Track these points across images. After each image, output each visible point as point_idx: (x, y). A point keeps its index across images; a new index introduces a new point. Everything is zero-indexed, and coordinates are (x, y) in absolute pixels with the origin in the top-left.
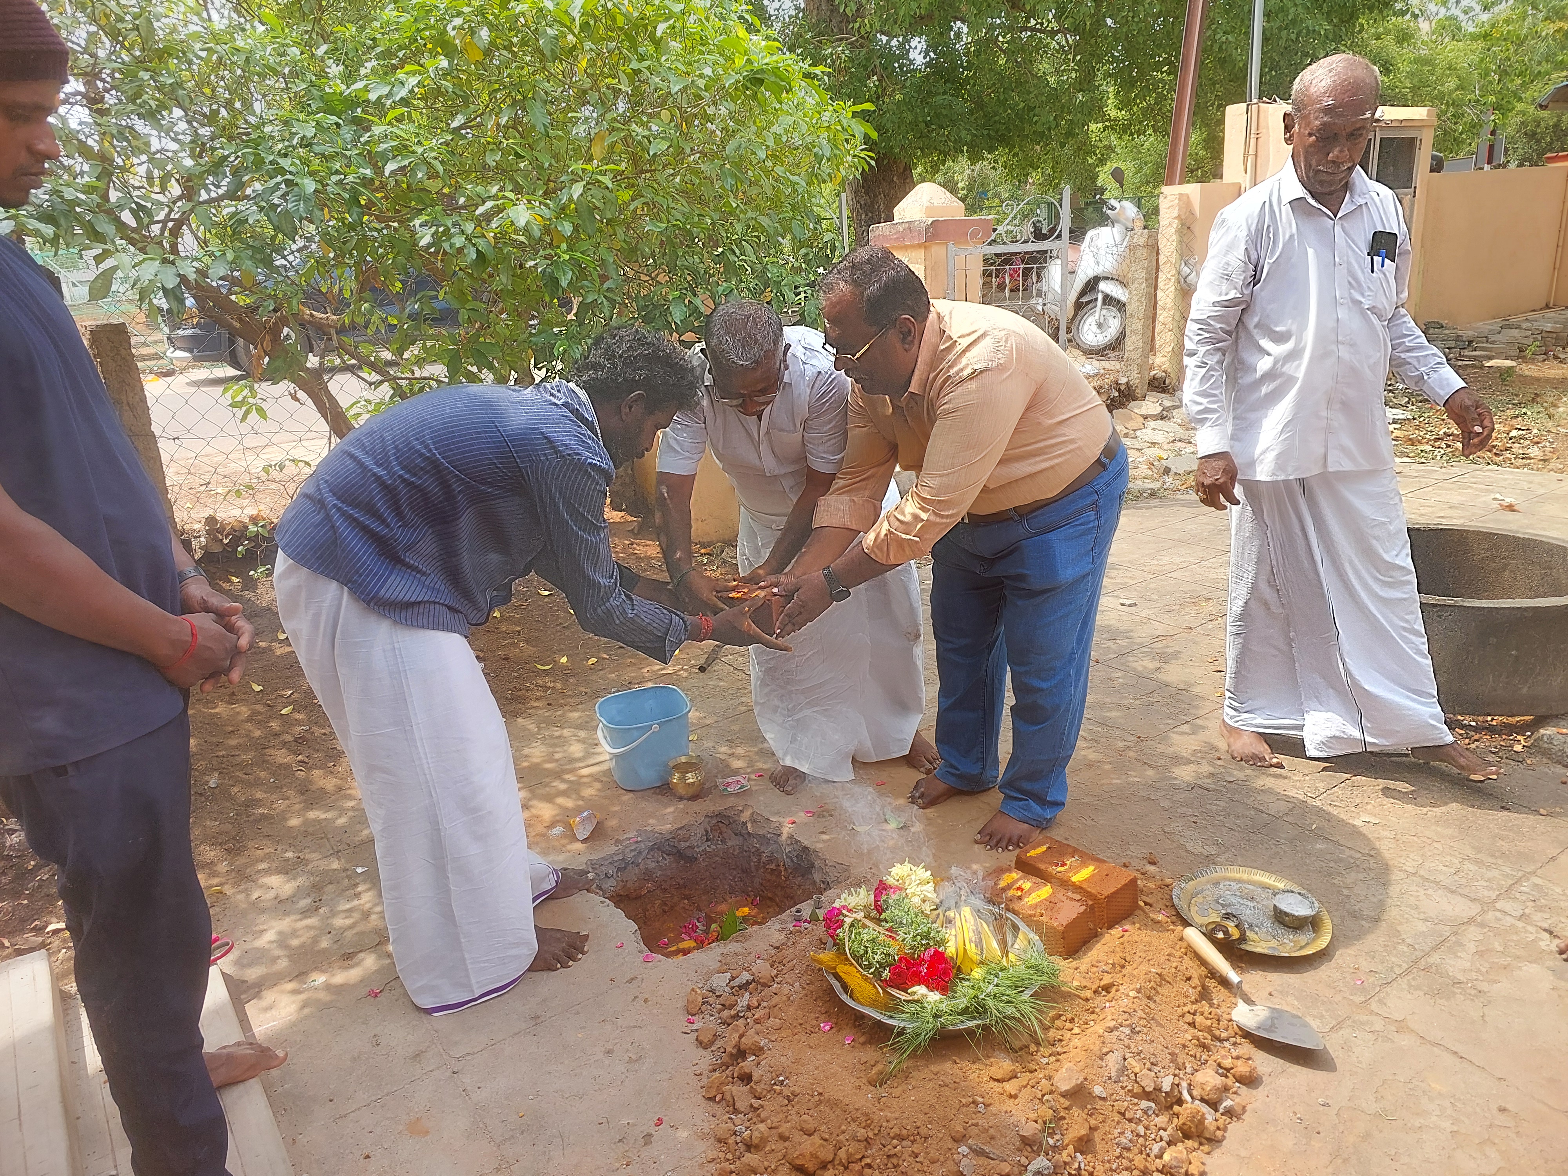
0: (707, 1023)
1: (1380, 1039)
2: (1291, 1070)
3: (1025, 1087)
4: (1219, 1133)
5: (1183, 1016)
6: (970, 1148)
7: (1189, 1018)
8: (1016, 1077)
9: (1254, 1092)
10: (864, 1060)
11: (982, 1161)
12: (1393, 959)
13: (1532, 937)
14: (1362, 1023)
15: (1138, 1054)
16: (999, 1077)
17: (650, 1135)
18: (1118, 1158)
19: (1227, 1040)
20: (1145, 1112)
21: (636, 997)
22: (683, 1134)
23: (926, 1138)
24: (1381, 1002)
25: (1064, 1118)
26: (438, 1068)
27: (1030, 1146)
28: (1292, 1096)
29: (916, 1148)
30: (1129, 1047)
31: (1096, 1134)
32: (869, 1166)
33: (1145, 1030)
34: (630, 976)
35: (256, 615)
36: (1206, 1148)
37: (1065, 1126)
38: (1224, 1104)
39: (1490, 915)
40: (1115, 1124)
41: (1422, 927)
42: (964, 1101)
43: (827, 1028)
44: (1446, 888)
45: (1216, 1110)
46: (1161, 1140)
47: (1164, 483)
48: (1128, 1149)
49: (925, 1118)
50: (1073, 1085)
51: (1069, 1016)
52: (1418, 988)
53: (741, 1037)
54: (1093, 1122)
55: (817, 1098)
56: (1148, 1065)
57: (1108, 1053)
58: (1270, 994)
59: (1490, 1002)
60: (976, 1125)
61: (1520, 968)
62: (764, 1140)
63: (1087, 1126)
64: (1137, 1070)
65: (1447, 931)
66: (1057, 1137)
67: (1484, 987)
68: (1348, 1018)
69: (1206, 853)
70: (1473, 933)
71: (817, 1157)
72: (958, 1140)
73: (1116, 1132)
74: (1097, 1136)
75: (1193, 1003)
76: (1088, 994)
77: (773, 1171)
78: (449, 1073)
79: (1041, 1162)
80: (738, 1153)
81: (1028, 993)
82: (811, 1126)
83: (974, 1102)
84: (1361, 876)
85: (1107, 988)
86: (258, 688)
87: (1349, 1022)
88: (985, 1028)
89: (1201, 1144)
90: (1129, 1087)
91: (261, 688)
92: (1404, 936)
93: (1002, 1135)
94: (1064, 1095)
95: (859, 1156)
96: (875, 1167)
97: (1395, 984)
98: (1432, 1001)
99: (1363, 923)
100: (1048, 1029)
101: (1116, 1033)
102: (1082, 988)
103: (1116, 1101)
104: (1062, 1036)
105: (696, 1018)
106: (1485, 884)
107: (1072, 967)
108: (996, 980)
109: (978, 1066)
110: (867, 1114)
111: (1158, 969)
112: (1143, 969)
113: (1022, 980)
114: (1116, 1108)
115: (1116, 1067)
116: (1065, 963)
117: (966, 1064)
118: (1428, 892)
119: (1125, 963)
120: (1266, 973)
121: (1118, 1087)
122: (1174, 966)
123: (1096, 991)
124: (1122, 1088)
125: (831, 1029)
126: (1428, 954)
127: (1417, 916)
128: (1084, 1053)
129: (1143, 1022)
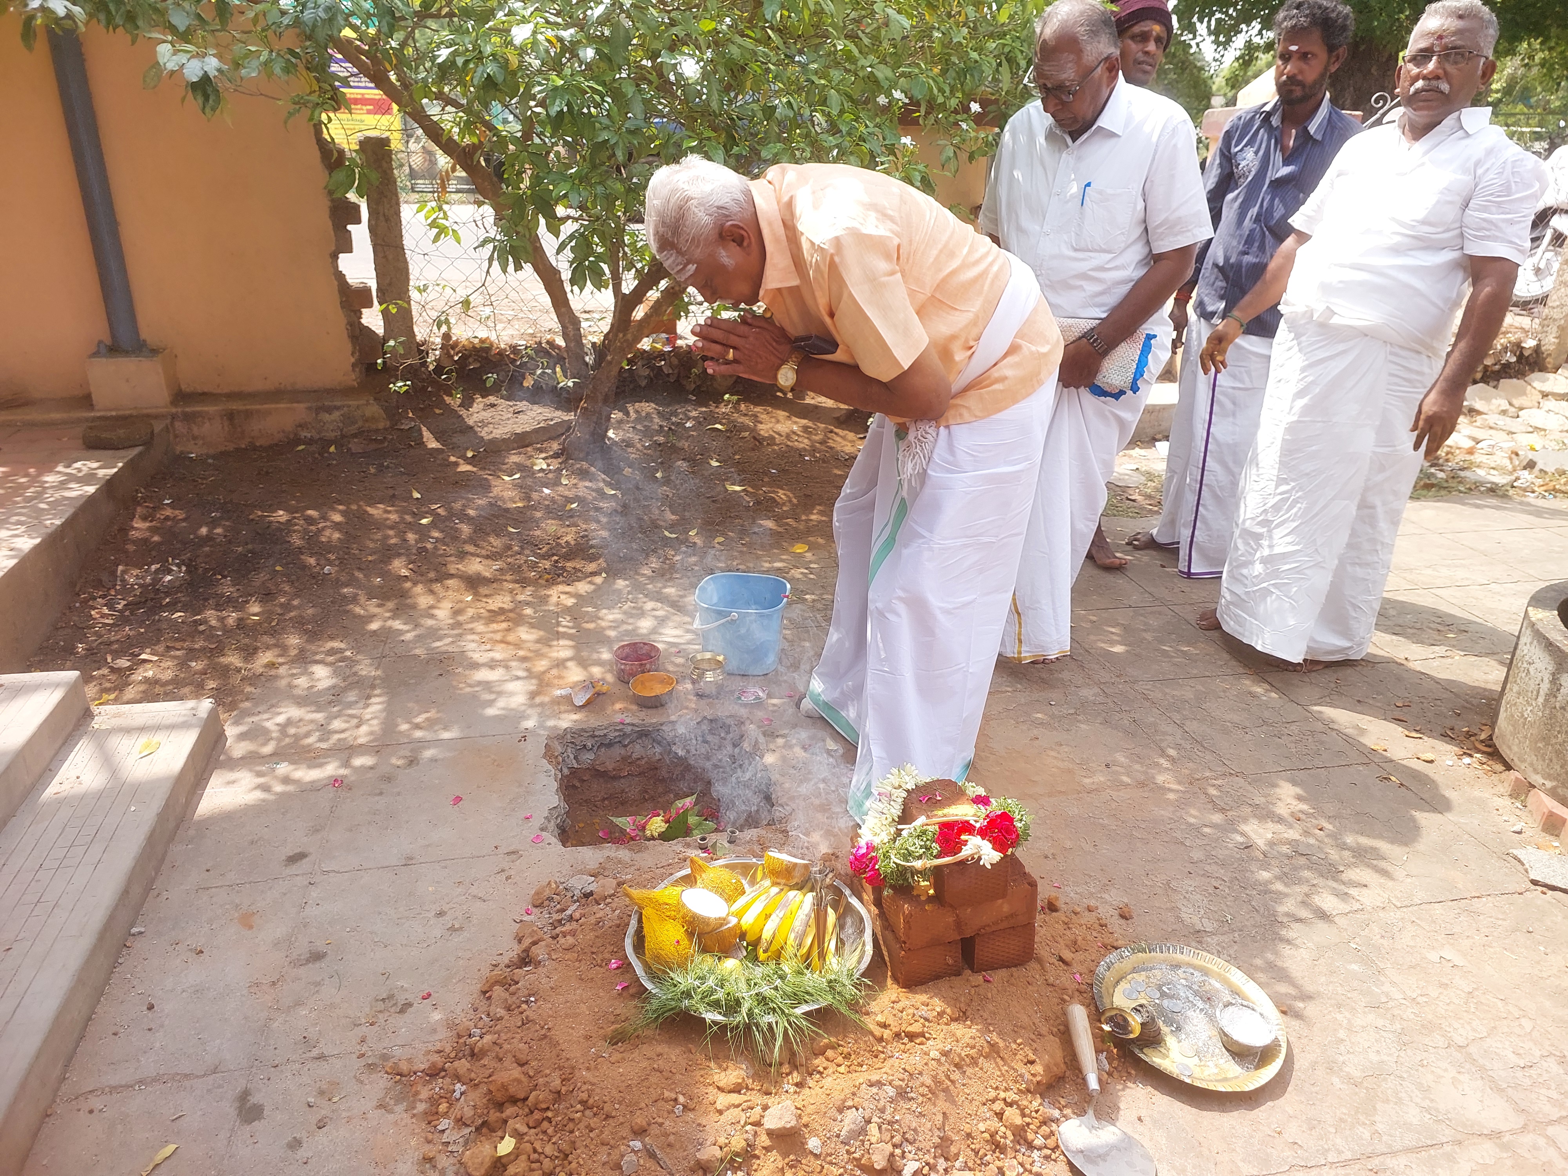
0: (539, 919)
3: (738, 1106)
5: (993, 1101)
6: (645, 1146)
7: (998, 1106)
8: (739, 1092)
10: (618, 1012)
11: (650, 1164)
12: (1338, 1141)
15: (891, 1123)
16: (721, 1084)
17: (410, 1005)
19: (1040, 1149)
21: (503, 871)
22: (436, 1016)
23: (608, 1116)
25: (758, 1158)
26: (303, 874)
27: (704, 1171)
29: (594, 1122)
30: (883, 1111)
32: (549, 1120)
33: (921, 1099)
34: (512, 849)
35: (461, 431)
37: (755, 1167)
39: (1528, 1139)
41: (1413, 1115)
42: (667, 1094)
43: (614, 966)
44: (1492, 1080)
47: (1517, 479)
49: (618, 1096)
50: (779, 1126)
51: (846, 1050)
53: (535, 943)
55: (543, 1032)
56: (897, 1139)
57: (849, 1108)
58: (1140, 1119)
60: (661, 1125)
62: (483, 1053)
64: (874, 1140)
65: (1446, 1133)
69: (1199, 927)
70: (1486, 1152)
71: (507, 1090)
72: (640, 1132)
76: (887, 1034)
77: (475, 1085)
78: (306, 883)
80: (461, 1055)
81: (805, 1008)
82: (523, 1057)
83: (676, 1100)
84: (1380, 1023)
85: (911, 1036)
86: (416, 495)
88: (723, 1028)
90: (856, 1155)
91: (419, 496)
92: (1377, 1118)
93: (681, 1147)
94: (770, 1133)
95: (544, 1106)
99: (1336, 1080)
100: (816, 1055)
101: (874, 1090)
102: (884, 1026)
103: (831, 1163)
104: (825, 1069)
105: (535, 910)
106: (1555, 1096)
107: (893, 998)
108: (778, 982)
109: (712, 1064)
110: (573, 1068)
111: (995, 1037)
112: (973, 1031)
113: (808, 993)
114: (825, 1171)
115: (852, 1126)
116: (892, 992)
117: (700, 1057)
118: (1461, 1077)
119: (962, 1017)
120: (1156, 1092)
121: (843, 1149)
122: (1019, 1041)
123: (897, 1035)
124: (848, 1152)
125: (618, 968)
126: (1394, 1153)
127: (1418, 1100)
128: (824, 1096)
129: (925, 1090)
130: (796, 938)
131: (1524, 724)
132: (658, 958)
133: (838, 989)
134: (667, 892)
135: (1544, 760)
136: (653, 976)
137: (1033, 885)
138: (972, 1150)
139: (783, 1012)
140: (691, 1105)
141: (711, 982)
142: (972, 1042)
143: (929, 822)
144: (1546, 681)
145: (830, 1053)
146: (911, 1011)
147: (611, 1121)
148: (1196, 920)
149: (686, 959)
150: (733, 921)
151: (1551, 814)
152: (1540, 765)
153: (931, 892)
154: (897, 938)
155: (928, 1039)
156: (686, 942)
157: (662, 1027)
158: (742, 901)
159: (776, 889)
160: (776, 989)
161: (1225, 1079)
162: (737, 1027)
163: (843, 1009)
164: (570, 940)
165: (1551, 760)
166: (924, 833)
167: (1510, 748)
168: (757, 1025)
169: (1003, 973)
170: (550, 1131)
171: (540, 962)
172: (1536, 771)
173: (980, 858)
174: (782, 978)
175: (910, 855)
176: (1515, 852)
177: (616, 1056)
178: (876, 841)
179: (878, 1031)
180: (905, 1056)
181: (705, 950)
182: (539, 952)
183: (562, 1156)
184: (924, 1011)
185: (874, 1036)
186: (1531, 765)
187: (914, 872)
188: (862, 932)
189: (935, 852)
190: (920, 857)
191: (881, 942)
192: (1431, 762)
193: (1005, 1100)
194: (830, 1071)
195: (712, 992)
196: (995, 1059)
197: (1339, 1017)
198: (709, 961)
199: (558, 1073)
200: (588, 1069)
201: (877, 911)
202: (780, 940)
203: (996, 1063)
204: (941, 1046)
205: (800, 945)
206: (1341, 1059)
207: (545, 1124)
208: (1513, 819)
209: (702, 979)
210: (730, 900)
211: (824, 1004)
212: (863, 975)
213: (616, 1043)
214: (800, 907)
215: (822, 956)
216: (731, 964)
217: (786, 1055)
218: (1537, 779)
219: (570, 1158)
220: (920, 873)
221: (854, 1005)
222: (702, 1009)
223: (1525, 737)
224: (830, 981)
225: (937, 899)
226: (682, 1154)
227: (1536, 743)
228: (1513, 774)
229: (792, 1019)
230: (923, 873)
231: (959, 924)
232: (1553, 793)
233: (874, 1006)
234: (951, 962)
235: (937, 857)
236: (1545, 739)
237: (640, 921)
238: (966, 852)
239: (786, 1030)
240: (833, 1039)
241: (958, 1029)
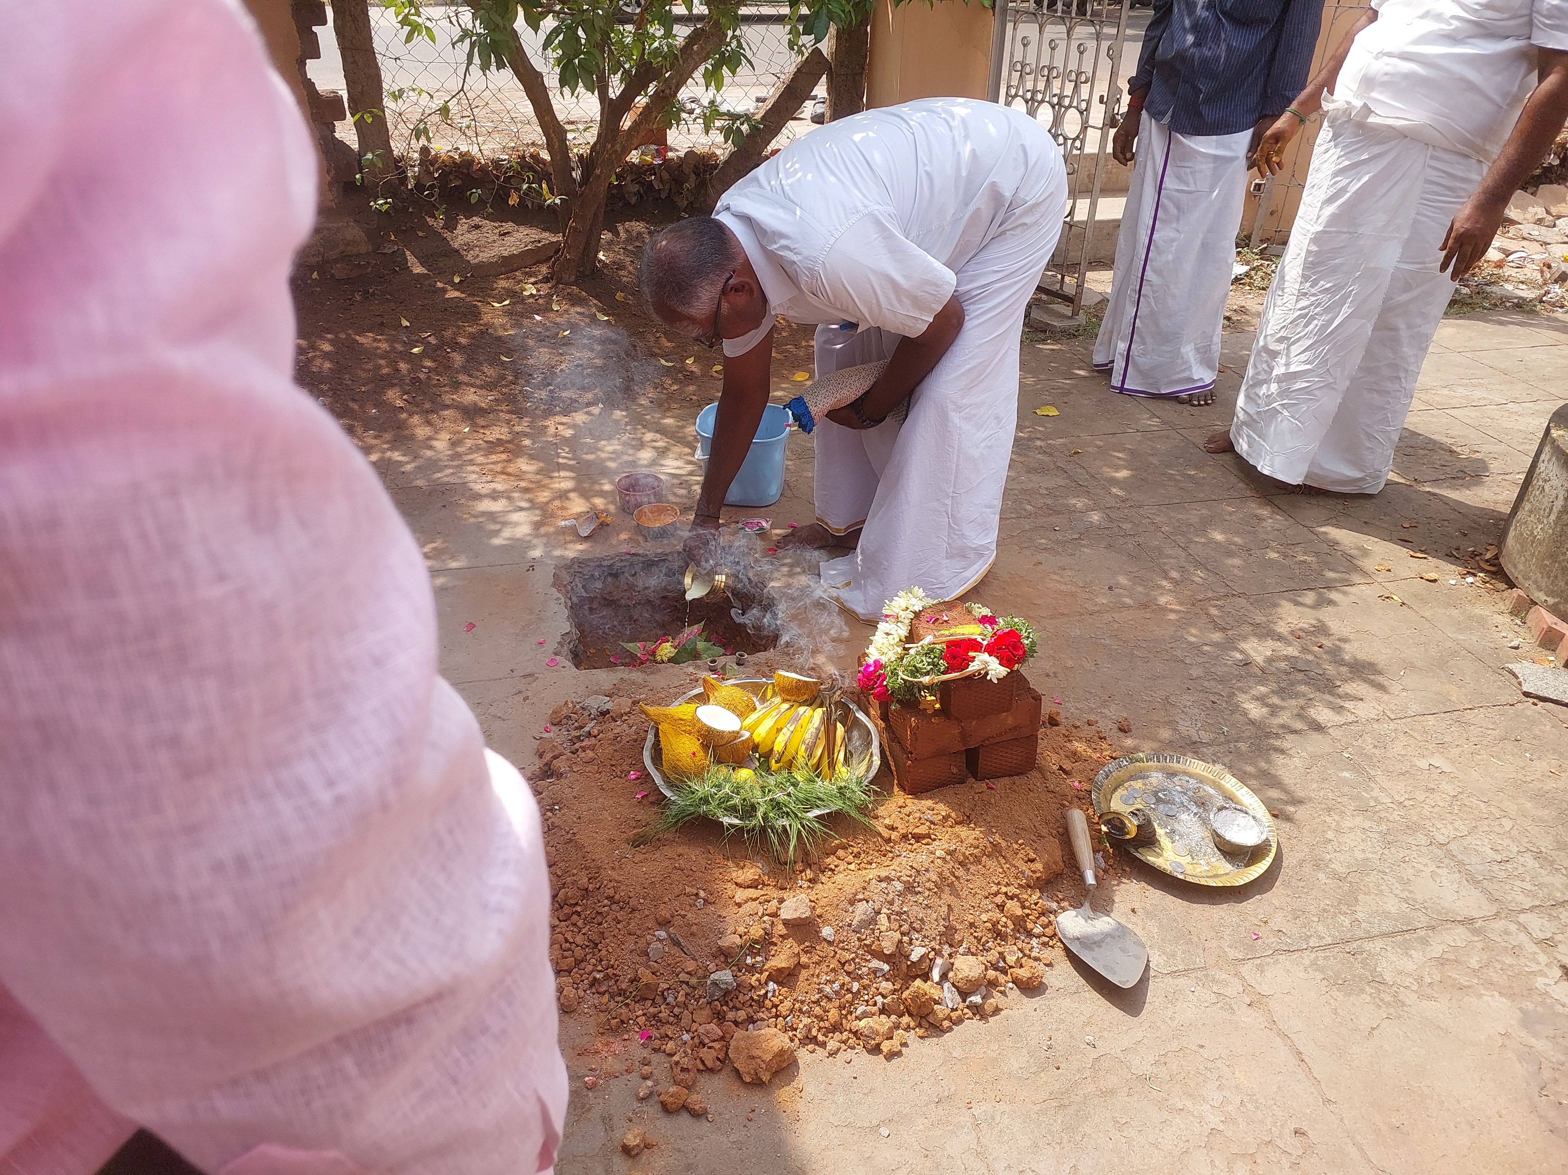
0: (558, 736)
1: (1219, 1005)
2: (1087, 995)
3: (756, 899)
4: (946, 1024)
5: (996, 894)
6: (669, 935)
7: (999, 899)
8: (756, 888)
9: (1025, 1000)
10: (638, 818)
11: (675, 950)
12: (1320, 928)
13: (1534, 967)
14: (1213, 980)
15: (899, 914)
16: (739, 881)
18: (814, 1002)
19: (1038, 937)
20: (875, 971)
21: (520, 692)
23: (633, 910)
24: (1261, 969)
25: (776, 945)
27: (726, 957)
28: (1063, 1021)
29: (620, 915)
30: (891, 903)
31: (803, 972)
32: (579, 914)
33: (927, 893)
34: (528, 671)
36: (920, 1032)
37: (773, 952)
38: (972, 998)
39: (1500, 925)
40: (826, 969)
41: (1392, 905)
42: (688, 889)
43: (634, 776)
44: (1469, 873)
45: (964, 1001)
46: (875, 1004)
48: (830, 999)
49: (642, 892)
50: (795, 916)
51: (855, 850)
52: (1321, 969)
53: (555, 757)
54: (804, 959)
55: (569, 836)
56: (905, 928)
57: (860, 900)
58: (1133, 911)
59: (1400, 1017)
60: (684, 916)
61: (1480, 996)
63: (795, 961)
64: (883, 928)
65: (1421, 920)
66: (759, 959)
67: (1409, 998)
68: (1204, 968)
69: (1195, 738)
70: (1458, 935)
72: (664, 924)
73: (824, 978)
74: (804, 974)
75: (1020, 886)
76: (894, 835)
79: (725, 976)
81: (817, 812)
83: (697, 894)
84: (1367, 824)
85: (918, 838)
86: (406, 324)
87: (1199, 974)
88: (740, 830)
89: (920, 1026)
90: (867, 942)
91: (409, 324)
92: (1358, 908)
93: (704, 936)
94: (786, 923)
96: (583, 916)
97: (1296, 955)
98: (1324, 990)
99: (1321, 875)
100: (828, 855)
101: (884, 885)
102: (892, 828)
103: (843, 949)
104: (836, 866)
105: (553, 728)
106: (1529, 887)
107: (900, 804)
108: (791, 789)
109: (730, 863)
110: (599, 868)
111: (997, 837)
112: (977, 833)
113: (819, 799)
114: (838, 956)
115: (863, 917)
116: (899, 797)
117: (719, 858)
118: (1440, 871)
119: (966, 820)
120: (1149, 887)
121: (854, 937)
122: (1020, 841)
123: (904, 837)
124: (859, 939)
125: (637, 779)
126: (1371, 938)
127: (1397, 892)
128: (836, 891)
129: (932, 886)
130: (806, 749)
131: (1533, 542)
132: (675, 768)
133: (848, 795)
134: (681, 708)
135: (1549, 578)
136: (670, 785)
137: (1038, 699)
138: (975, 937)
139: (796, 816)
140: (711, 899)
141: (727, 789)
142: (976, 842)
143: (936, 640)
144: (1561, 497)
145: (840, 853)
146: (917, 815)
147: (637, 914)
148: (1192, 732)
149: (703, 769)
150: (747, 734)
151: (1550, 629)
152: (1544, 582)
153: (938, 706)
154: (904, 749)
155: (934, 840)
156: (702, 753)
157: (680, 830)
158: (754, 716)
159: (786, 706)
160: (789, 795)
161: (1216, 876)
162: (753, 829)
163: (853, 813)
164: (590, 754)
165: (1556, 577)
166: (932, 650)
167: (1515, 566)
168: (772, 828)
169: (1006, 781)
170: (580, 923)
171: (562, 774)
172: (1539, 589)
173: (987, 674)
174: (795, 785)
175: (918, 671)
176: (1510, 666)
177: (639, 857)
178: (884, 660)
179: (886, 833)
180: (912, 855)
181: (719, 761)
182: (561, 765)
183: (592, 945)
184: (929, 815)
185: (882, 837)
186: (1535, 582)
187: (922, 687)
188: (869, 744)
189: (942, 668)
190: (927, 673)
191: (888, 753)
192: (1435, 581)
193: (1006, 893)
194: (841, 868)
195: (729, 798)
196: (997, 858)
197: (1328, 819)
198: (724, 770)
199: (584, 872)
200: (613, 868)
201: (883, 725)
202: (791, 750)
203: (998, 861)
204: (946, 846)
205: (810, 756)
206: (1328, 857)
207: (575, 917)
208: (1511, 635)
209: (719, 786)
210: (741, 715)
211: (834, 808)
212: (871, 782)
213: (639, 846)
214: (810, 721)
215: (832, 765)
216: (744, 774)
217: (800, 854)
218: (1540, 596)
219: (599, 947)
220: (927, 688)
221: (863, 809)
222: (719, 813)
223: (1533, 555)
224: (841, 788)
225: (944, 712)
226: (703, 942)
227: (1543, 560)
228: (1516, 592)
229: (804, 822)
230: (930, 688)
231: (964, 736)
232: (1554, 610)
233: (881, 811)
234: (955, 771)
235: (944, 673)
236: (1553, 557)
237: (657, 735)
238: (973, 667)
239: (799, 832)
240: (844, 841)
241: (963, 831)
